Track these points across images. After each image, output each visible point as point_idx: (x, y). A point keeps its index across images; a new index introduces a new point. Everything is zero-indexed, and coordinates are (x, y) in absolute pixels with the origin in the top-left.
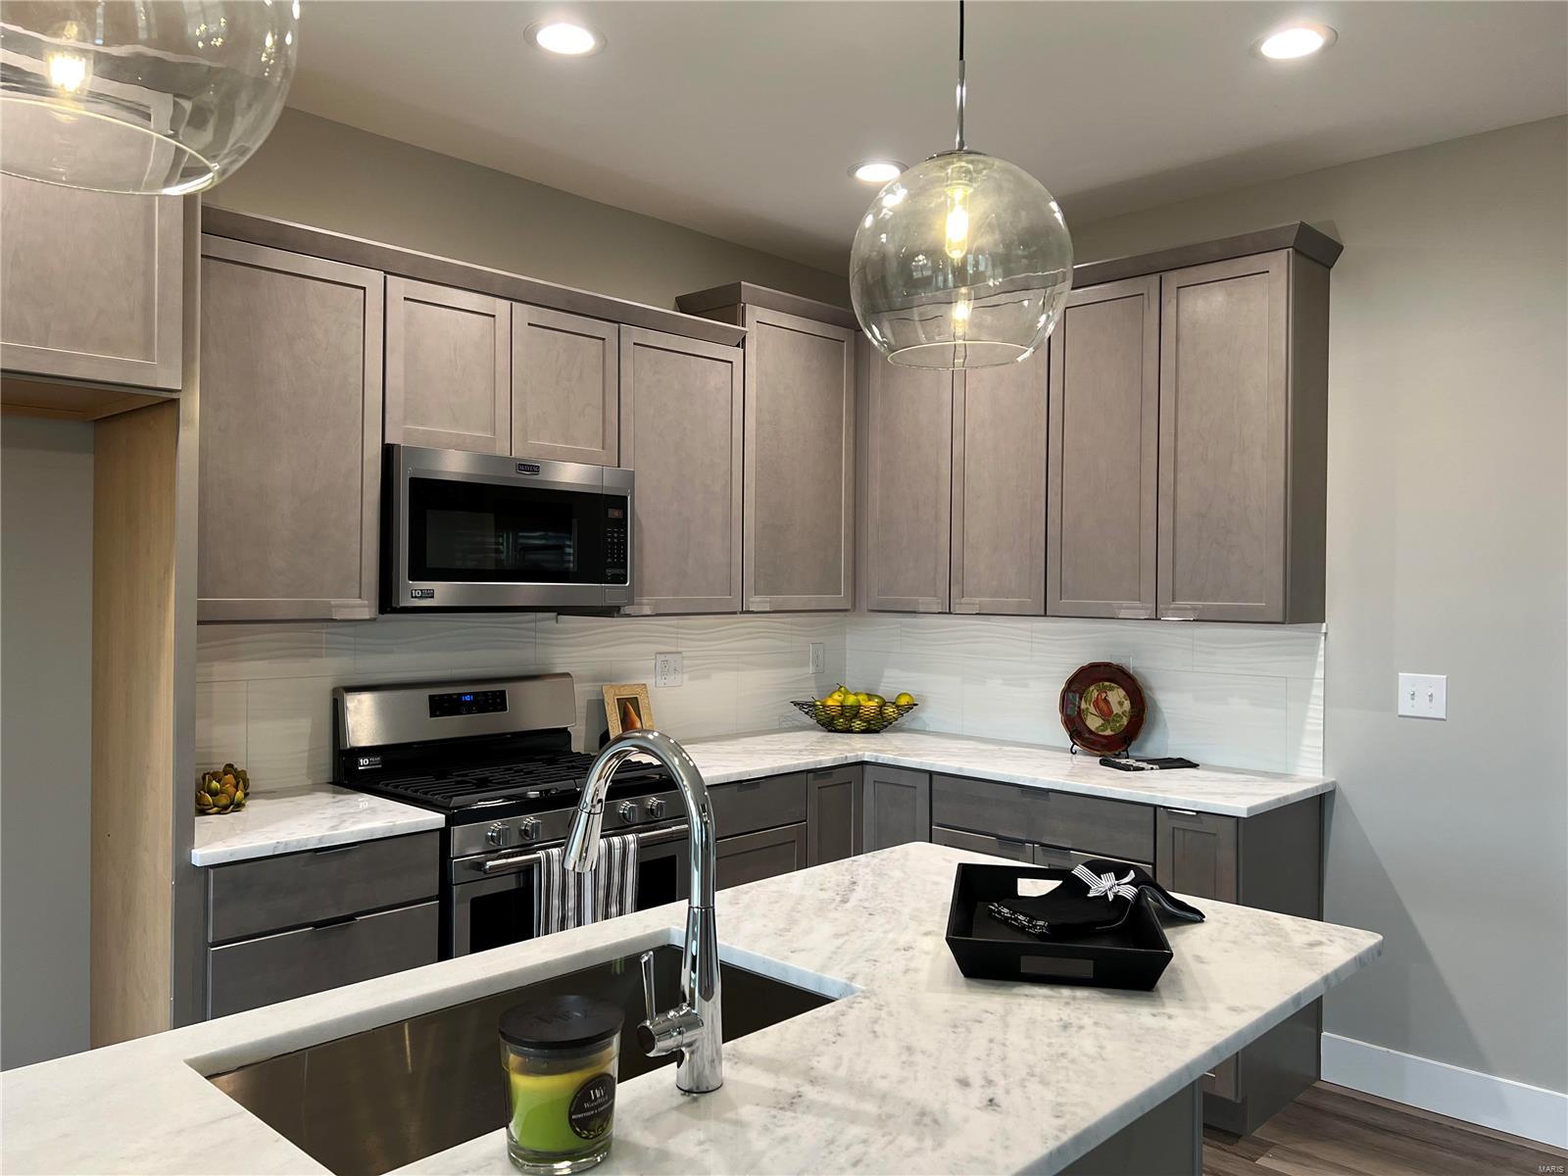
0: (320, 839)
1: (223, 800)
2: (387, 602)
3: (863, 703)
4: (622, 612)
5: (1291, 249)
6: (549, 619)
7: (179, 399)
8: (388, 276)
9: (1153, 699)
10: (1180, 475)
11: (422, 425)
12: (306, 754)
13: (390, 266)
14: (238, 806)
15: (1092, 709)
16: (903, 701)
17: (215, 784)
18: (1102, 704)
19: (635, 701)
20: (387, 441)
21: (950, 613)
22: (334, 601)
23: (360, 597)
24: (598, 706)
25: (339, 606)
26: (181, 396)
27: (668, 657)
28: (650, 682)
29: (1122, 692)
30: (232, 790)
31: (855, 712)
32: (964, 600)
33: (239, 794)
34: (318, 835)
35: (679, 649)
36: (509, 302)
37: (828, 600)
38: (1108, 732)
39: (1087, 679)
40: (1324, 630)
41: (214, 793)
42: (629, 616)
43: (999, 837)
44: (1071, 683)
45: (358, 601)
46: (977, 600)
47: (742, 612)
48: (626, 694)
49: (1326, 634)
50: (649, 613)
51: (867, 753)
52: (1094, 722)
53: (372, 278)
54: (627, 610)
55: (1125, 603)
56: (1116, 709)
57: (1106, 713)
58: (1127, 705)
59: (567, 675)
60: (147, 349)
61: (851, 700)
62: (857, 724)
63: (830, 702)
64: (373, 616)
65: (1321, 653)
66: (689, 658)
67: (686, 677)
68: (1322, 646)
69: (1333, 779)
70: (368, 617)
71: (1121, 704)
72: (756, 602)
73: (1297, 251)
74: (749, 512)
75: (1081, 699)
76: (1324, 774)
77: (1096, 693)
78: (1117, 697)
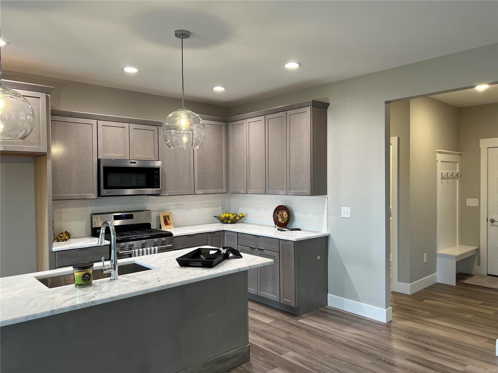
0: (81, 246)
1: (63, 239)
2: (99, 195)
3: (230, 216)
4: (160, 195)
5: (311, 106)
6: (146, 197)
7: (46, 154)
8: (98, 121)
9: (294, 214)
10: (291, 160)
11: (107, 154)
12: (85, 229)
13: (98, 118)
14: (66, 240)
15: (280, 217)
16: (241, 215)
17: (61, 235)
18: (282, 216)
19: (168, 216)
20: (99, 158)
21: (247, 193)
22: (87, 195)
23: (93, 193)
24: (158, 218)
25: (87, 196)
26: (47, 154)
27: (178, 205)
28: (173, 212)
29: (286, 212)
30: (65, 236)
31: (228, 218)
32: (250, 190)
33: (67, 237)
34: (80, 245)
35: (182, 203)
36: (128, 124)
37: (220, 191)
38: (283, 222)
39: (279, 209)
40: (327, 197)
41: (61, 237)
42: (162, 196)
43: (251, 248)
44: (275, 210)
45: (92, 194)
46: (252, 190)
47: (194, 194)
48: (166, 215)
49: (327, 198)
50: (168, 195)
51: (225, 228)
52: (280, 220)
53: (94, 122)
54: (162, 194)
55: (281, 191)
56: (285, 217)
57: (283, 218)
58: (287, 215)
59: (150, 210)
60: (39, 145)
61: (227, 215)
62: (229, 221)
63: (222, 216)
64: (96, 198)
65: (326, 202)
66: (184, 206)
67: (184, 210)
68: (326, 200)
69: (329, 233)
70: (95, 198)
71: (286, 215)
72: (198, 192)
73: (313, 106)
74: (196, 170)
75: (277, 214)
76: (327, 232)
77: (280, 213)
78: (285, 213)
